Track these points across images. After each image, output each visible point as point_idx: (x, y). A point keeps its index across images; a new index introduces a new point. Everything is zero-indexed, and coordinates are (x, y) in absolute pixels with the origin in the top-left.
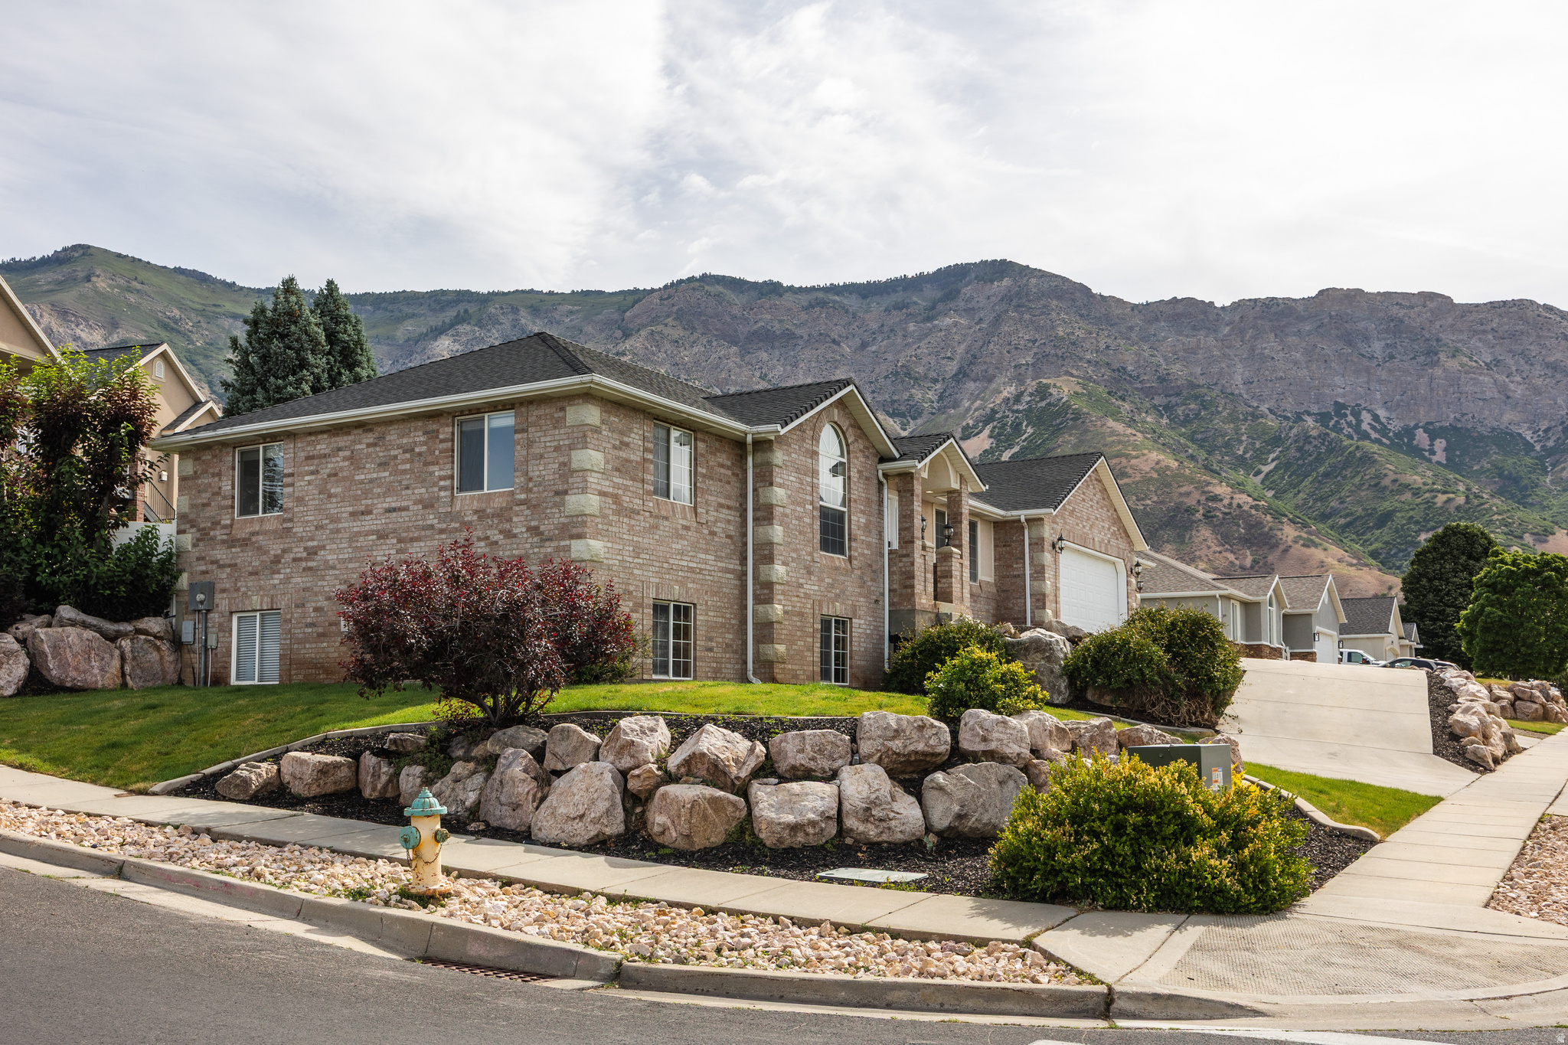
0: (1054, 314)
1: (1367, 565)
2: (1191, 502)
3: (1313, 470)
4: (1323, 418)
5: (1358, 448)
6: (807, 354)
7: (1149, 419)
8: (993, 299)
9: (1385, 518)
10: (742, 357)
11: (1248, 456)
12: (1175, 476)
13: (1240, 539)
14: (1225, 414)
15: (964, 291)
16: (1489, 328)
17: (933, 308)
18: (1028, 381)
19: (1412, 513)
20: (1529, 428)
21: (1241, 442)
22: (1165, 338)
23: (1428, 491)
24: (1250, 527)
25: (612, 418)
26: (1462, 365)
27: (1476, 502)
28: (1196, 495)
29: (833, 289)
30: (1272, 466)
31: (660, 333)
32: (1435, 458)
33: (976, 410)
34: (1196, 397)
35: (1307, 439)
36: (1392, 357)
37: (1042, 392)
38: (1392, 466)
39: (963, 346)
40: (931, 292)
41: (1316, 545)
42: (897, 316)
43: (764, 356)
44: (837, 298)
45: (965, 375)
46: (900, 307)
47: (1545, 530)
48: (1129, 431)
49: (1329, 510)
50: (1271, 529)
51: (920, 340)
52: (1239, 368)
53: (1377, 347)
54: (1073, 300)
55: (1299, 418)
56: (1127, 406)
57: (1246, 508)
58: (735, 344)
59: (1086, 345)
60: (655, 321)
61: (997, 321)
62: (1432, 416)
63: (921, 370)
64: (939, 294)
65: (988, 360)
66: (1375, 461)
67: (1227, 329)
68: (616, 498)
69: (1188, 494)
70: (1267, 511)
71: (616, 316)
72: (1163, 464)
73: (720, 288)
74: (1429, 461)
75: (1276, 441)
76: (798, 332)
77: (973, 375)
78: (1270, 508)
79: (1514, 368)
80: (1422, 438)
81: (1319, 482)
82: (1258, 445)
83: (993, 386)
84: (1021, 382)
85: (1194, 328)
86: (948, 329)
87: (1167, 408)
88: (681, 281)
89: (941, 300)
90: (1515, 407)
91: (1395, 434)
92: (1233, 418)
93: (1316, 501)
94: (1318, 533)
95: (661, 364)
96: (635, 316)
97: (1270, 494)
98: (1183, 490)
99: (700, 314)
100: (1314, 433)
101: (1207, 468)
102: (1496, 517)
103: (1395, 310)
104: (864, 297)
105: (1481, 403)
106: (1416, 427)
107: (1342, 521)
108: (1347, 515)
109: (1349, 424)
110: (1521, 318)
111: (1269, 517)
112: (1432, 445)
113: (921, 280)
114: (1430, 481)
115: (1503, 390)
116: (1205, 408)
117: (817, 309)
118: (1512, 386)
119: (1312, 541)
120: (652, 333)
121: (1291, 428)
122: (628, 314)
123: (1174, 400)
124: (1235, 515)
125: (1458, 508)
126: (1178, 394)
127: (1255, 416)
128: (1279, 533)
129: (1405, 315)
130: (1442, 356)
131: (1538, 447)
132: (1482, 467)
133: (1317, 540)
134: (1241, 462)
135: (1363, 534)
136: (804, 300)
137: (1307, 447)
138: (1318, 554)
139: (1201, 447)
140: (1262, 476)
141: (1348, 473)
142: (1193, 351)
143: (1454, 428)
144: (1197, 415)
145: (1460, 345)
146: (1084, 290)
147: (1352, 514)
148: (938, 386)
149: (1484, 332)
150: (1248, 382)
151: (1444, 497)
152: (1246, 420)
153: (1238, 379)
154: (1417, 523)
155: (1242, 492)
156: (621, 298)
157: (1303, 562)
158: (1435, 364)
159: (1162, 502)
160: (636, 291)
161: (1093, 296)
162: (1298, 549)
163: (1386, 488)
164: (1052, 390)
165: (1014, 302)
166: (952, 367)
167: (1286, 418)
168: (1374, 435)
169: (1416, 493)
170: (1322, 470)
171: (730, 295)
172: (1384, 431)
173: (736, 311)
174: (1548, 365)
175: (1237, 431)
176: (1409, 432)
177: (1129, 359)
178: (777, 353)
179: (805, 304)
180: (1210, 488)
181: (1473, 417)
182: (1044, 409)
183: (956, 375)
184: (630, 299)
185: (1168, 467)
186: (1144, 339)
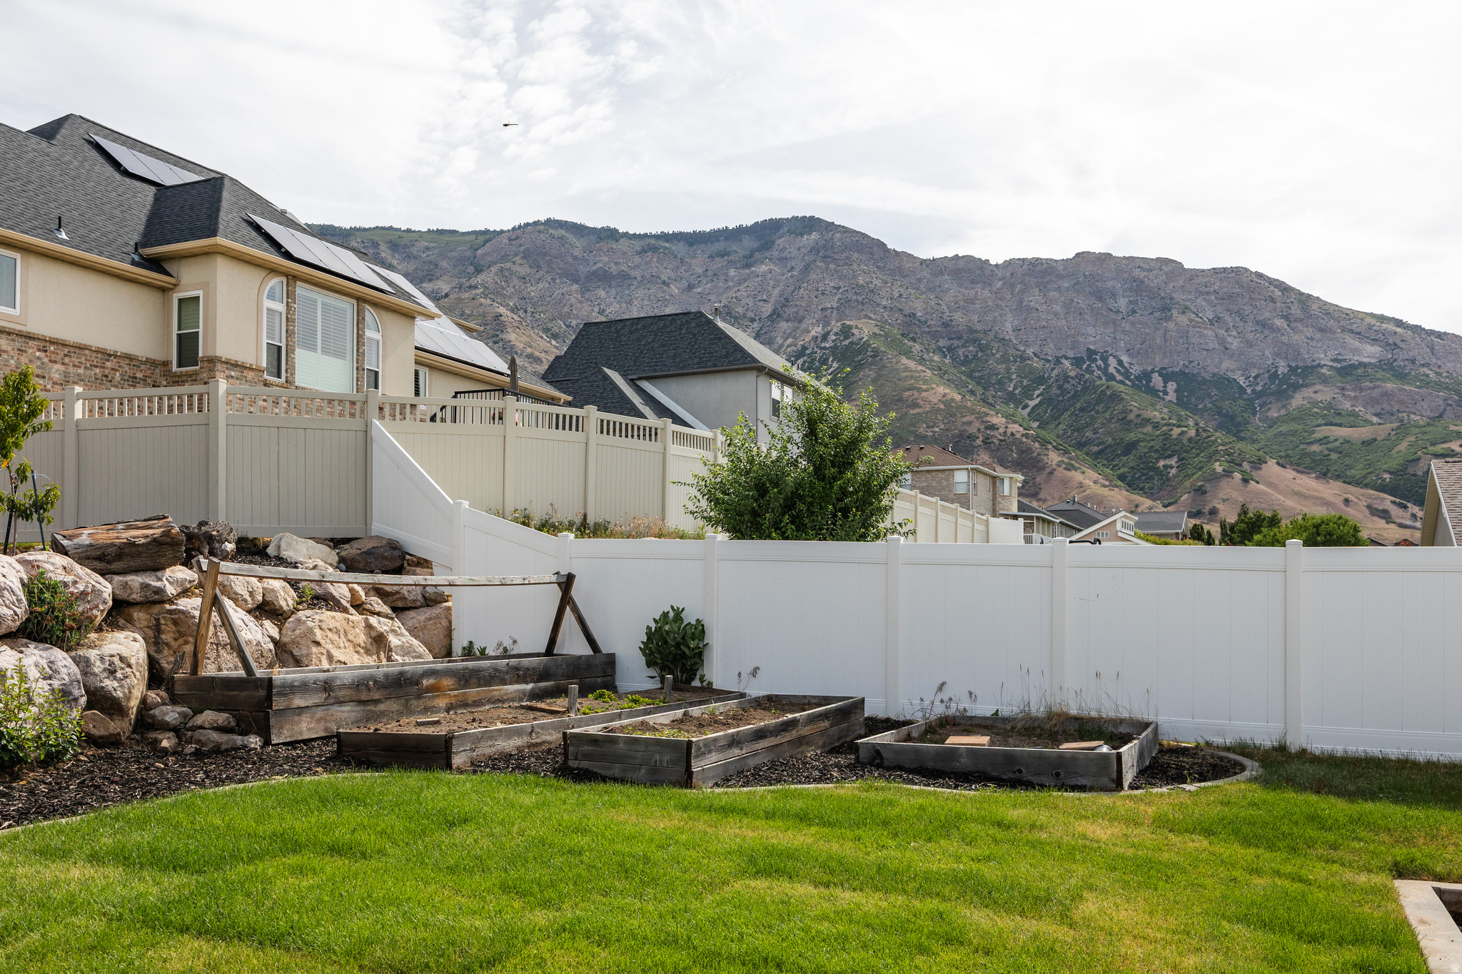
0: (855, 266)
1: (1117, 487)
2: (972, 430)
3: (1072, 405)
4: (1077, 362)
5: (1108, 387)
6: (640, 293)
7: (936, 358)
8: (803, 250)
9: (1130, 447)
10: (583, 294)
11: (1017, 392)
12: (958, 407)
13: (1013, 462)
14: (998, 356)
15: (778, 242)
16: (1212, 290)
17: (751, 256)
18: (833, 323)
19: (1152, 443)
20: (1242, 375)
21: (1011, 380)
22: (948, 290)
23: (1165, 425)
24: (1021, 452)
26: (1190, 320)
27: (1204, 435)
28: (977, 425)
29: (664, 237)
30: (1037, 401)
31: (509, 269)
32: (1167, 398)
33: (788, 346)
34: (974, 341)
35: (1066, 378)
36: (1134, 312)
37: (846, 332)
38: (1136, 403)
39: (776, 291)
40: (749, 243)
41: (1076, 469)
42: (719, 263)
43: (602, 293)
44: (667, 245)
45: (779, 315)
46: (722, 254)
47: (1260, 460)
48: (920, 368)
49: (1084, 439)
50: (1039, 454)
51: (740, 284)
52: (1010, 317)
53: (1122, 303)
54: (872, 254)
55: (1058, 361)
56: (917, 347)
57: (1018, 436)
58: (576, 281)
59: (883, 293)
60: (504, 259)
61: (807, 269)
62: (1166, 363)
63: (740, 310)
64: (756, 244)
65: (798, 303)
66: (1122, 399)
67: (1000, 283)
69: (970, 423)
70: (1035, 439)
71: (468, 254)
72: (949, 397)
73: (563, 232)
74: (1164, 399)
75: (1041, 380)
76: (633, 273)
77: (786, 316)
78: (1038, 436)
79: (1231, 325)
80: (1157, 380)
81: (1076, 415)
82: (1025, 383)
83: (803, 326)
84: (826, 323)
85: (973, 282)
86: (764, 276)
87: (950, 349)
88: (527, 225)
89: (759, 250)
90: (1231, 356)
91: (1136, 377)
92: (1004, 359)
93: (1073, 431)
94: (1077, 459)
95: (510, 297)
96: (486, 254)
97: (1035, 425)
98: (965, 419)
99: (545, 254)
100: (1072, 374)
101: (984, 401)
102: (1220, 448)
103: (1137, 272)
104: (691, 244)
105: (1205, 353)
106: (1153, 371)
107: (1095, 449)
108: (1098, 445)
109: (1099, 368)
110: (1237, 283)
111: (1037, 445)
112: (1165, 387)
113: (740, 232)
114: (1167, 417)
115: (1222, 342)
116: (982, 351)
117: (650, 254)
118: (1230, 339)
119: (1073, 466)
120: (502, 270)
121: (1053, 369)
122: (479, 252)
123: (956, 342)
124: (1010, 441)
125: (1190, 440)
126: (959, 338)
127: (1023, 358)
128: (1045, 458)
129: (1145, 276)
130: (1174, 312)
131: (1249, 391)
132: (1205, 406)
133: (1076, 465)
134: (1011, 398)
135: (1112, 460)
136: (638, 245)
137: (1066, 386)
138: (1077, 476)
139: (979, 383)
140: (1029, 409)
141: (1099, 408)
142: (971, 301)
143: (1182, 373)
144: (975, 356)
145: (1188, 303)
146: (882, 245)
147: (1103, 443)
148: (756, 325)
149: (1208, 293)
150: (1016, 330)
151: (1179, 430)
152: (1015, 361)
153: (1008, 327)
154: (1157, 451)
155: (1015, 422)
156: (473, 237)
157: (1065, 483)
158: (1168, 319)
159: (947, 430)
160: (487, 232)
161: (888, 250)
162: (1061, 472)
163: (1131, 421)
164: (854, 331)
165: (821, 254)
166: (767, 309)
167: (1048, 361)
168: (1119, 377)
169: (1156, 426)
170: (1078, 405)
171: (572, 238)
172: (1127, 374)
173: (577, 253)
174: (1258, 323)
175: (1008, 369)
176: (1147, 376)
177: (918, 307)
178: (614, 291)
179: (639, 249)
180: (988, 418)
181: (1198, 364)
182: (847, 347)
183: (770, 316)
184: (482, 238)
185: (953, 400)
186: (929, 290)
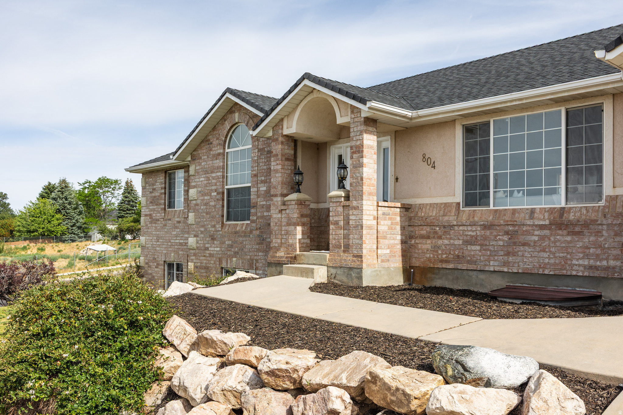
25: (150, 179)
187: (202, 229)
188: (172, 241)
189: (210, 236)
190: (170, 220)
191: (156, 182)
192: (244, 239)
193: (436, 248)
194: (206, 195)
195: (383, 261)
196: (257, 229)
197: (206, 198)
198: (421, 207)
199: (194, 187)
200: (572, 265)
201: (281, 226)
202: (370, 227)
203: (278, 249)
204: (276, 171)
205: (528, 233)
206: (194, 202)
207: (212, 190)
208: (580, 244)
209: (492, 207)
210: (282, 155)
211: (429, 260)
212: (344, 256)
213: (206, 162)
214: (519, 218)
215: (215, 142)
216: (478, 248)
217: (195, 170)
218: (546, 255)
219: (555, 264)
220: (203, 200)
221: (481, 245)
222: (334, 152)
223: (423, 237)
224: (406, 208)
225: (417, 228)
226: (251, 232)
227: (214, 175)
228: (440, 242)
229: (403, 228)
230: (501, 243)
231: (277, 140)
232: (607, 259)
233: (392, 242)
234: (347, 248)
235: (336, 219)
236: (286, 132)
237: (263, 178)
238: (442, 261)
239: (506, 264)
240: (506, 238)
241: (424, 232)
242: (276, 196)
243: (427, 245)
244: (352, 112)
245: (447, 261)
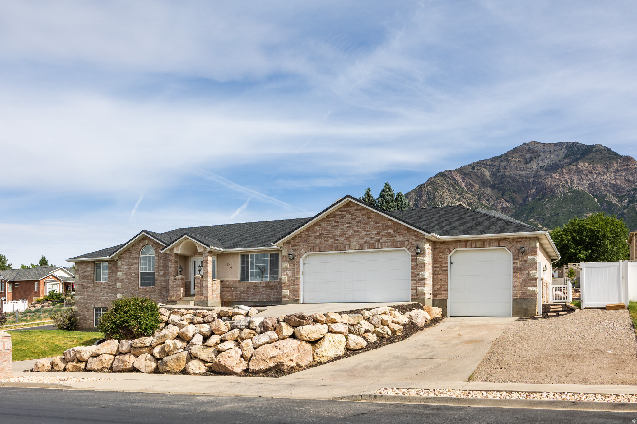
25: (82, 266)
68: (83, 285)
187: (126, 290)
188: (99, 297)
189: (131, 293)
190: (98, 287)
191: (87, 267)
192: (151, 294)
193: (232, 295)
194: (128, 275)
195: (214, 299)
196: (158, 290)
197: (128, 276)
198: (227, 281)
199: (120, 271)
200: (271, 298)
201: (174, 287)
202: (210, 287)
203: (172, 296)
204: (171, 267)
205: (260, 289)
206: (121, 278)
207: (132, 273)
208: (273, 292)
209: (249, 281)
210: (174, 261)
211: (230, 299)
212: (201, 297)
213: (127, 260)
214: (257, 285)
215: (134, 252)
216: (245, 294)
217: (121, 263)
218: (264, 295)
219: (266, 298)
220: (126, 277)
221: (246, 293)
222: (192, 260)
223: (227, 291)
224: (222, 282)
225: (225, 288)
226: (155, 291)
227: (133, 266)
228: (233, 293)
229: (221, 288)
230: (252, 292)
231: (172, 255)
232: (279, 296)
233: (217, 293)
234: (202, 294)
235: (198, 284)
236: (175, 252)
237: (161, 269)
238: (234, 299)
239: (253, 299)
240: (253, 291)
241: (228, 290)
242: (171, 276)
243: (229, 294)
244: (204, 248)
245: (235, 299)
